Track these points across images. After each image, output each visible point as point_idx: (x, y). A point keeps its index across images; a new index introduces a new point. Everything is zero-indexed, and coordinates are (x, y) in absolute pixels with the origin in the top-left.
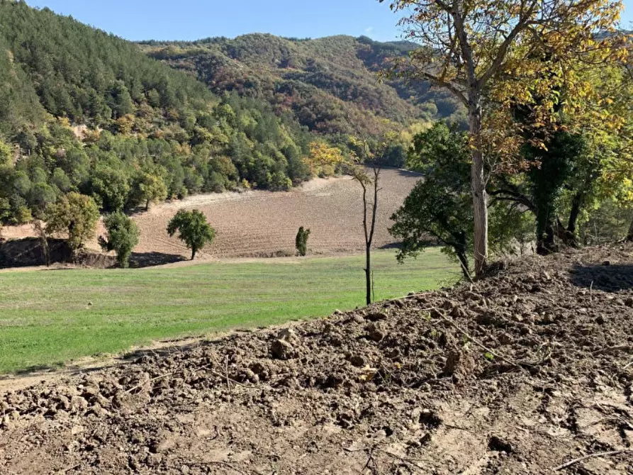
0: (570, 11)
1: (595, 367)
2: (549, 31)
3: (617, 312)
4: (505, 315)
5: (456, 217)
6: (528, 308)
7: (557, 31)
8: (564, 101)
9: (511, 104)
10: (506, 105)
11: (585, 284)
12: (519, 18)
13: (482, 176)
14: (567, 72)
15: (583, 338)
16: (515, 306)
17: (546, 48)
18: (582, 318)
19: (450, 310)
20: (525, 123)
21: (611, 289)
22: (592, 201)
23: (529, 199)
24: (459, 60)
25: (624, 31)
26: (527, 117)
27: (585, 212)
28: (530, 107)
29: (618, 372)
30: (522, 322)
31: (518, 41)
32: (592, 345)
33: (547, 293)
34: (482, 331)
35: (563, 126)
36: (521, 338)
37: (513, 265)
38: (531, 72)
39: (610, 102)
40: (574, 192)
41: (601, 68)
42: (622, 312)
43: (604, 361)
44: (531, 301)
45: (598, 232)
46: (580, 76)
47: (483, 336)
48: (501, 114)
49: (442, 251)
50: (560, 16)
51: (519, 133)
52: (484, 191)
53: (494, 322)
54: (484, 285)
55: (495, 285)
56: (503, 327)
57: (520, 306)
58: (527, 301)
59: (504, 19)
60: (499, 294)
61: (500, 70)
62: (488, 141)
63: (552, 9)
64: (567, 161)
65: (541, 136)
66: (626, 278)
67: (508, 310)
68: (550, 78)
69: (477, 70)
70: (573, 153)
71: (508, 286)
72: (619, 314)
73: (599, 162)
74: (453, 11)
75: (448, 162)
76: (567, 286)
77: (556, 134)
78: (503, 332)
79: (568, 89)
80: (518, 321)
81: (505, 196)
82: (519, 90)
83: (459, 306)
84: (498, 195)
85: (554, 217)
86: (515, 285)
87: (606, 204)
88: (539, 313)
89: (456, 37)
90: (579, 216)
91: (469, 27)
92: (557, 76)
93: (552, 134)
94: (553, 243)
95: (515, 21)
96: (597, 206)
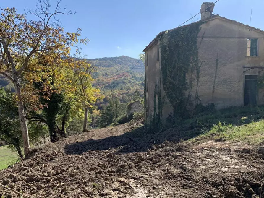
0: (52, 48)
1: (79, 193)
2: (45, 54)
3: (83, 162)
4: (39, 175)
5: (14, 131)
6: (49, 169)
7: (48, 55)
8: (54, 81)
9: (33, 82)
10: (31, 82)
11: (71, 153)
12: (32, 48)
13: (23, 112)
14: (54, 70)
15: (73, 178)
16: (43, 169)
17: (45, 61)
18: (71, 168)
19: (13, 179)
20: (40, 89)
21: (80, 153)
22: (69, 118)
23: (45, 120)
24: (7, 62)
25: (72, 57)
26: (40, 87)
27: (67, 122)
28: (41, 83)
29: (88, 193)
30: (47, 176)
31: (33, 57)
32: (77, 181)
33: (57, 160)
34: (29, 186)
35: (55, 91)
36: (48, 184)
37: (41, 149)
38: (40, 70)
39: (71, 82)
40: (63, 116)
41: (65, 69)
42: (85, 162)
43: (82, 189)
44: (50, 165)
45: (73, 130)
46: (59, 72)
47: (30, 188)
48: (29, 86)
49: (8, 147)
50: (48, 49)
51: (37, 93)
52: (25, 119)
53: (35, 180)
54: (29, 161)
55: (34, 160)
56: (39, 181)
57: (46, 169)
58: (48, 166)
59: (26, 48)
60: (36, 165)
61: (27, 68)
62: (25, 97)
63: (45, 47)
64: (58, 104)
65: (47, 94)
66: (85, 147)
67: (41, 172)
68: (47, 72)
69: (16, 67)
70: (60, 101)
71: (40, 160)
72: (84, 163)
73: (70, 104)
74: (2, 42)
75: (7, 107)
76: (64, 155)
77: (52, 94)
78: (39, 183)
79: (55, 77)
80: (46, 176)
81: (35, 120)
82: (36, 76)
83: (17, 176)
84: (32, 119)
85: (56, 126)
86: (43, 159)
87: (74, 119)
88: (54, 170)
89: (4, 53)
90: (65, 124)
91: (11, 49)
92: (50, 71)
93: (51, 94)
94: (57, 137)
95: (31, 49)
96: (71, 120)
